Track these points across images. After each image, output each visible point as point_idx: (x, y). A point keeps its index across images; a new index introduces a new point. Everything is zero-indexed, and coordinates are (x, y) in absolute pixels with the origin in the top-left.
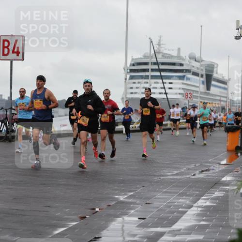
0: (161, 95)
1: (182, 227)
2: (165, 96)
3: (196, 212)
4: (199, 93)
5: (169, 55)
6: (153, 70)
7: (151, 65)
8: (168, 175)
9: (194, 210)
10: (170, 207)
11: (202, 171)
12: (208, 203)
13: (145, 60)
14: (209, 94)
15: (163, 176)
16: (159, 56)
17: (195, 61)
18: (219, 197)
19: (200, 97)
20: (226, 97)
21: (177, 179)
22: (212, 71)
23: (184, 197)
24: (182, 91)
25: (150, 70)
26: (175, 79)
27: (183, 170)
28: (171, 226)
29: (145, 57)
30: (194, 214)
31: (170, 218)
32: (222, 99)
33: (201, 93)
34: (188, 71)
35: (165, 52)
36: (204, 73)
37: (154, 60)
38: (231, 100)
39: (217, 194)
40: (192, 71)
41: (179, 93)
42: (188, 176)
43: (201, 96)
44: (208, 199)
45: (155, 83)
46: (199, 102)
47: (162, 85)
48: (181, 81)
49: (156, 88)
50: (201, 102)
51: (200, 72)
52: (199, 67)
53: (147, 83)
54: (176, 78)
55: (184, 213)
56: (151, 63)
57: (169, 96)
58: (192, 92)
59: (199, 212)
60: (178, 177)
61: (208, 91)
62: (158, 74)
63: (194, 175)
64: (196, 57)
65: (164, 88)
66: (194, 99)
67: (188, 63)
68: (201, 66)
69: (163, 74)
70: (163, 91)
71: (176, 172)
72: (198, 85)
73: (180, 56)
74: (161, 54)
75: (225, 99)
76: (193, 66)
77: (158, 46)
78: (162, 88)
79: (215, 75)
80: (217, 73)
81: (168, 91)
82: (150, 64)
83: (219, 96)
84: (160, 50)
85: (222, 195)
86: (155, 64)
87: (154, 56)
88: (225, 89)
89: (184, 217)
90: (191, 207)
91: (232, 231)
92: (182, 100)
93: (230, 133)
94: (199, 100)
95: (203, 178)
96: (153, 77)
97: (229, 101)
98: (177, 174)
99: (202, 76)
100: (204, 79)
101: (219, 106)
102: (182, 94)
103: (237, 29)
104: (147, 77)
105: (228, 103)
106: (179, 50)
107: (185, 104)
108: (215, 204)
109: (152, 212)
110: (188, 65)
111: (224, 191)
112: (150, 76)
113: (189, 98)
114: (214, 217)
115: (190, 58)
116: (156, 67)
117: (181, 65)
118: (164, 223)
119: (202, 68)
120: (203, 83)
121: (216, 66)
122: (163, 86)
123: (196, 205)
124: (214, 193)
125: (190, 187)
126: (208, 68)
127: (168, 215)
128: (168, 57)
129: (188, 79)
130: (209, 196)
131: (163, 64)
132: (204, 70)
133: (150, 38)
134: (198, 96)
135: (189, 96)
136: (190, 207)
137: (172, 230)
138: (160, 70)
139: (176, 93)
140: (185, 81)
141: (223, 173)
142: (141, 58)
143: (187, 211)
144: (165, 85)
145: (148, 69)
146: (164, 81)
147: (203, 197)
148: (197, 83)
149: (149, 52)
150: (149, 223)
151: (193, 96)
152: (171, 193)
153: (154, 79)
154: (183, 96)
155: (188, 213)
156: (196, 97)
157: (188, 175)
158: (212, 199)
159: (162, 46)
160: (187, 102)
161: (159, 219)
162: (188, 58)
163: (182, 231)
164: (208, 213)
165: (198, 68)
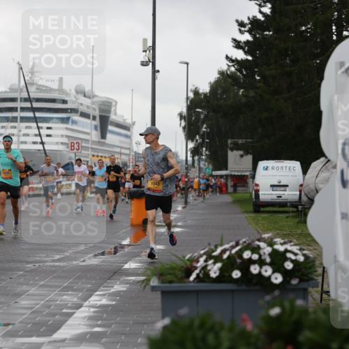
0: (35, 145)
1: (68, 336)
2: (40, 147)
3: (87, 314)
4: (90, 142)
5: (46, 87)
6: (23, 109)
7: (21, 101)
8: (46, 262)
9: (83, 312)
10: (49, 307)
11: (95, 255)
12: (104, 301)
13: (12, 94)
14: (104, 144)
15: (39, 262)
16: (32, 89)
17: (85, 96)
18: (120, 291)
19: (92, 148)
20: (129, 149)
21: (59, 266)
22: (109, 112)
23: (70, 293)
24: (65, 140)
25: (19, 109)
26: (56, 123)
27: (68, 254)
28: (51, 335)
29: (12, 90)
30: (85, 317)
31: (49, 323)
32: (123, 151)
33: (93, 142)
34: (74, 111)
35: (41, 82)
36: (97, 113)
37: (25, 95)
38: (136, 153)
39: (118, 287)
40: (80, 110)
41: (62, 143)
42: (75, 263)
43: (93, 146)
44: (104, 295)
45: (27, 127)
46: (90, 157)
47: (37, 130)
48: (64, 126)
49: (28, 135)
50: (93, 156)
51: (92, 113)
52: (90, 105)
53: (15, 127)
54: (57, 121)
55: (70, 315)
56: (21, 99)
57: (47, 147)
58: (80, 142)
59: (91, 314)
60: (61, 264)
61: (103, 140)
62: (30, 114)
63: (84, 261)
64: (86, 90)
65: (40, 135)
66: (83, 152)
67: (75, 99)
68: (93, 103)
69: (38, 115)
70: (38, 139)
71: (58, 257)
72: (88, 131)
73: (62, 90)
74: (35, 86)
75: (127, 152)
76: (81, 104)
77: (30, 75)
78: (36, 135)
79: (113, 117)
80: (116, 114)
81: (45, 139)
82: (19, 100)
83: (118, 147)
84: (33, 81)
85: (125, 289)
86: (26, 100)
87: (25, 89)
88: (127, 136)
89: (70, 322)
90: (81, 306)
91: (139, 340)
92: (65, 152)
93: (135, 199)
94: (90, 152)
95: (97, 265)
96: (24, 119)
97: (133, 154)
98: (59, 260)
99: (94, 118)
100: (97, 122)
101: (120, 161)
102: (66, 144)
103: (144, 51)
104: (14, 119)
105: (131, 157)
106: (61, 80)
107: (69, 159)
108: (114, 303)
109: (24, 314)
110: (74, 102)
111: (127, 284)
112: (19, 118)
113: (75, 151)
114: (113, 321)
115: (77, 92)
116: (28, 105)
117: (64, 102)
118: (41, 330)
119: (94, 106)
120: (96, 128)
121: (114, 104)
122: (37, 133)
123: (86, 303)
124: (113, 287)
125: (79, 278)
126: (102, 107)
127: (47, 318)
128: (45, 91)
129: (74, 122)
130: (106, 290)
131: (38, 100)
132: (97, 110)
133: (18, 63)
134: (88, 147)
135: (76, 146)
136: (79, 306)
137: (53, 340)
138: (34, 110)
139: (57, 143)
140: (69, 126)
141: (126, 258)
142: (6, 92)
143: (74, 313)
144: (41, 130)
145: (17, 108)
146: (40, 125)
147: (97, 293)
148: (87, 129)
149: (17, 83)
150: (20, 331)
151: (82, 147)
152: (50, 286)
153: (26, 122)
154: (68, 147)
155: (75, 315)
156: (87, 148)
157: (76, 260)
158: (110, 295)
159: (36, 74)
160: (73, 155)
161: (34, 324)
162: (73, 91)
163: (67, 341)
164: (105, 316)
165: (88, 107)
